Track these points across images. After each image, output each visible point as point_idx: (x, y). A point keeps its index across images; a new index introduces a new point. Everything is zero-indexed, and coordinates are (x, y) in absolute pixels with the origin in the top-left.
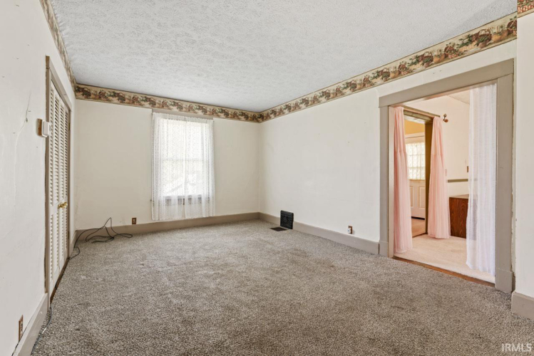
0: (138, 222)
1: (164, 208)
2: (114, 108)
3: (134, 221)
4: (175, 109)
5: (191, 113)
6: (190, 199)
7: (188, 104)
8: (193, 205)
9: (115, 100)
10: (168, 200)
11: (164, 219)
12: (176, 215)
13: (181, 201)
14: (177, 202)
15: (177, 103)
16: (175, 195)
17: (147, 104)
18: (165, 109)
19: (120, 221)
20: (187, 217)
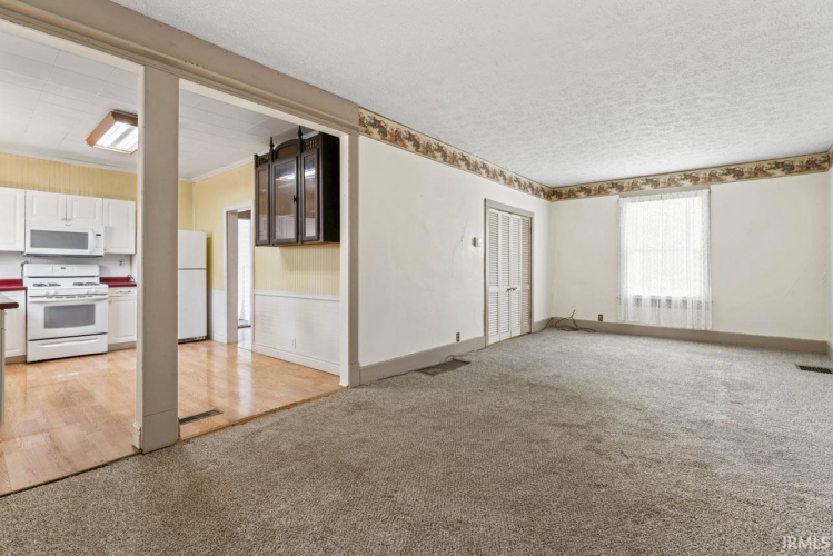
0: (605, 320)
1: (631, 308)
2: (584, 203)
3: (601, 317)
4: (648, 188)
5: (673, 187)
6: (669, 301)
7: (667, 177)
8: (673, 310)
9: (582, 194)
10: (638, 301)
11: (631, 320)
12: (648, 318)
13: (655, 302)
14: (649, 303)
15: (652, 180)
16: (646, 295)
17: (614, 191)
18: (636, 191)
19: (587, 315)
20: (663, 325)
